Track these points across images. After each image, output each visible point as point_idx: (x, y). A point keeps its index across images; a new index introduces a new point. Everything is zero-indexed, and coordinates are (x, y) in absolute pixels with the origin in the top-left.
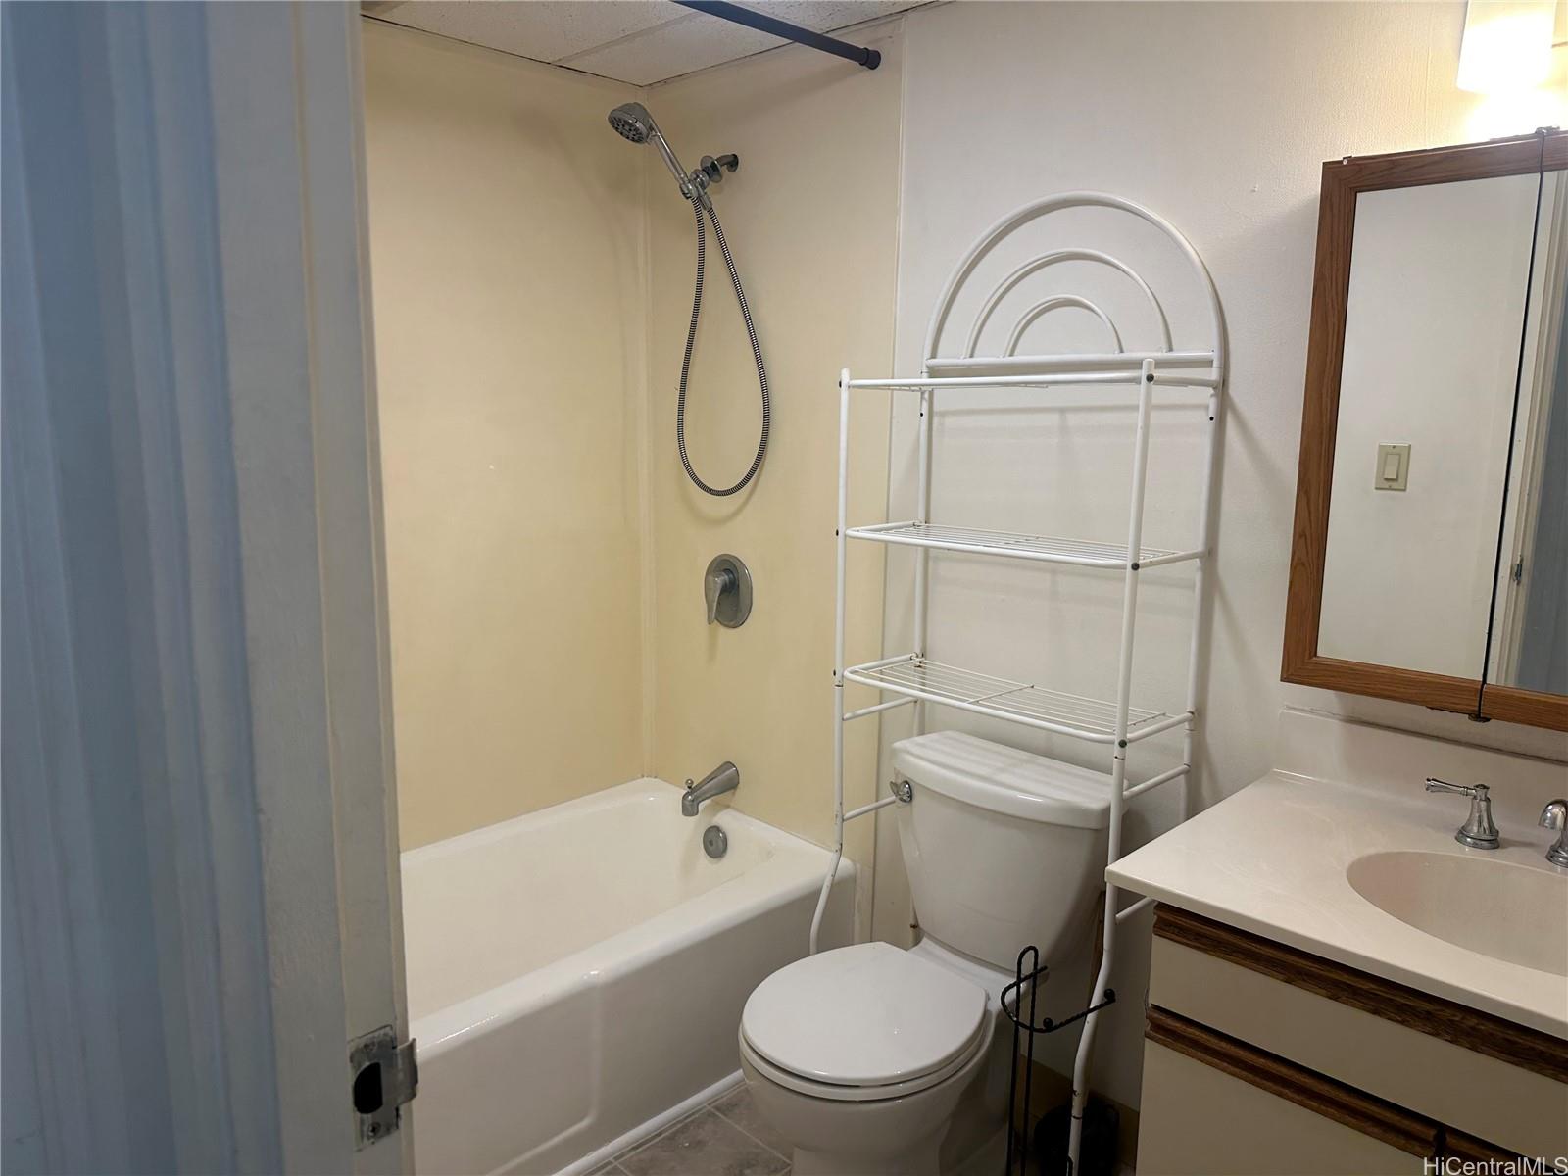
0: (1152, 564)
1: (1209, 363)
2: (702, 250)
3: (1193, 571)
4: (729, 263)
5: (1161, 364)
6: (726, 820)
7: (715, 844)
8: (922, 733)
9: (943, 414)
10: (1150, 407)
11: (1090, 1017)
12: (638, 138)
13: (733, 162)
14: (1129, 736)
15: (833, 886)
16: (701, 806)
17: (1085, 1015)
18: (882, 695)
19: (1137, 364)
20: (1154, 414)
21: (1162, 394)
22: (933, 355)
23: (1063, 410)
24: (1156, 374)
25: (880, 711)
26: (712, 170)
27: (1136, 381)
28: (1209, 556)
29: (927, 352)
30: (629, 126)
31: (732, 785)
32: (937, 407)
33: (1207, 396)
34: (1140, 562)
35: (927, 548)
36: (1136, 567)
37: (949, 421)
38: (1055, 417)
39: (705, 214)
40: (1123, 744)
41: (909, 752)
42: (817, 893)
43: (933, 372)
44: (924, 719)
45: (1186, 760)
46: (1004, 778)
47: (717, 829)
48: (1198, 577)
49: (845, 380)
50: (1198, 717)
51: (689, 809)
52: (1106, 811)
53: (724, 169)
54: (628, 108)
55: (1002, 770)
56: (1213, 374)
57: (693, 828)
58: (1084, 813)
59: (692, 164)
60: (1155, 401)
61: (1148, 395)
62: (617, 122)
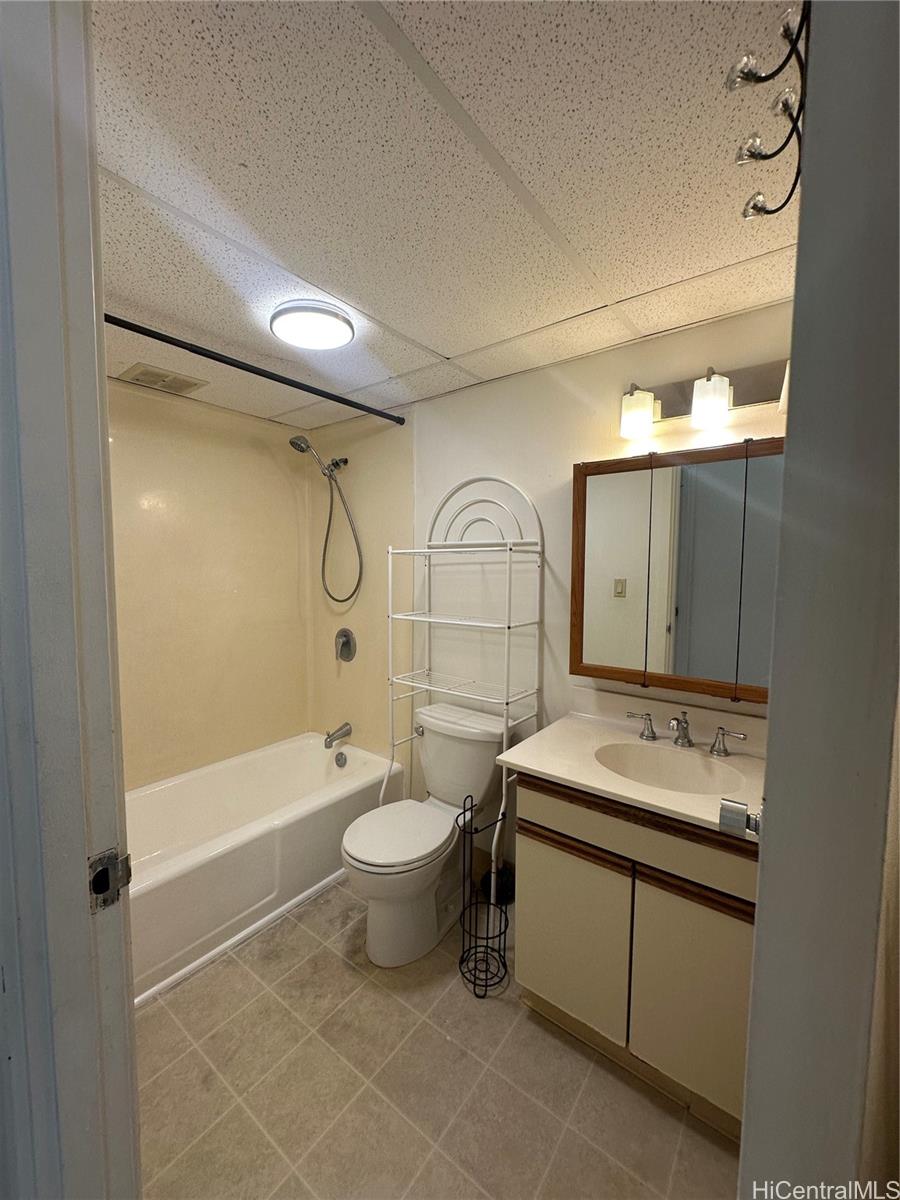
0: (516, 626)
1: (536, 544)
2: (332, 493)
3: (535, 629)
4: (344, 502)
5: (515, 545)
6: (345, 749)
7: (341, 761)
8: (430, 704)
9: (435, 565)
10: (511, 562)
11: (499, 824)
12: (303, 451)
13: (346, 462)
14: (510, 700)
15: (389, 777)
16: (334, 744)
17: (496, 823)
18: (413, 688)
19: (505, 545)
20: (514, 566)
21: (517, 557)
22: (430, 541)
23: (482, 564)
24: (514, 548)
25: (412, 696)
26: (336, 464)
27: (506, 550)
28: (541, 623)
29: (427, 540)
30: (299, 445)
31: (348, 733)
32: (432, 563)
33: (536, 557)
34: (512, 625)
35: (430, 623)
36: (509, 628)
37: (437, 568)
38: (479, 567)
39: (333, 483)
40: (507, 704)
41: (421, 713)
42: (382, 781)
43: (429, 547)
44: (430, 699)
45: (536, 709)
46: (461, 722)
47: (341, 754)
48: (537, 632)
49: (390, 550)
50: (540, 691)
51: (328, 745)
52: (502, 734)
53: (342, 465)
54: (298, 438)
55: (461, 719)
56: (539, 549)
57: (331, 753)
58: (493, 735)
59: (328, 462)
60: (514, 559)
61: (510, 556)
62: (292, 443)
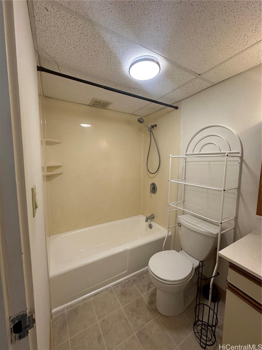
0: (227, 190)
1: (239, 153)
2: (151, 138)
3: (236, 191)
4: (155, 140)
5: (229, 153)
6: (152, 223)
7: (150, 226)
8: (183, 214)
9: (188, 162)
10: (227, 161)
12: (141, 123)
13: (156, 126)
14: (223, 222)
15: (167, 237)
16: (148, 221)
18: (177, 208)
19: (225, 153)
20: (228, 163)
21: (229, 158)
22: (186, 152)
23: (209, 161)
24: (229, 155)
25: (176, 210)
26: (153, 127)
27: (225, 156)
28: (239, 188)
29: (185, 152)
30: (140, 121)
31: (153, 218)
32: (187, 161)
33: (239, 159)
34: (225, 189)
35: (185, 185)
36: (224, 190)
37: (189, 163)
38: (208, 163)
39: (151, 133)
40: (221, 223)
41: (181, 218)
42: (165, 238)
43: (186, 155)
44: (184, 213)
45: (234, 226)
46: (197, 225)
47: (151, 224)
48: (236, 192)
49: (171, 156)
50: (236, 218)
51: (146, 221)
52: (218, 234)
53: (154, 127)
54: (140, 118)
55: (197, 223)
56: (240, 155)
57: (148, 223)
59: (150, 126)
60: (228, 160)
61: (227, 159)
62: (138, 120)
